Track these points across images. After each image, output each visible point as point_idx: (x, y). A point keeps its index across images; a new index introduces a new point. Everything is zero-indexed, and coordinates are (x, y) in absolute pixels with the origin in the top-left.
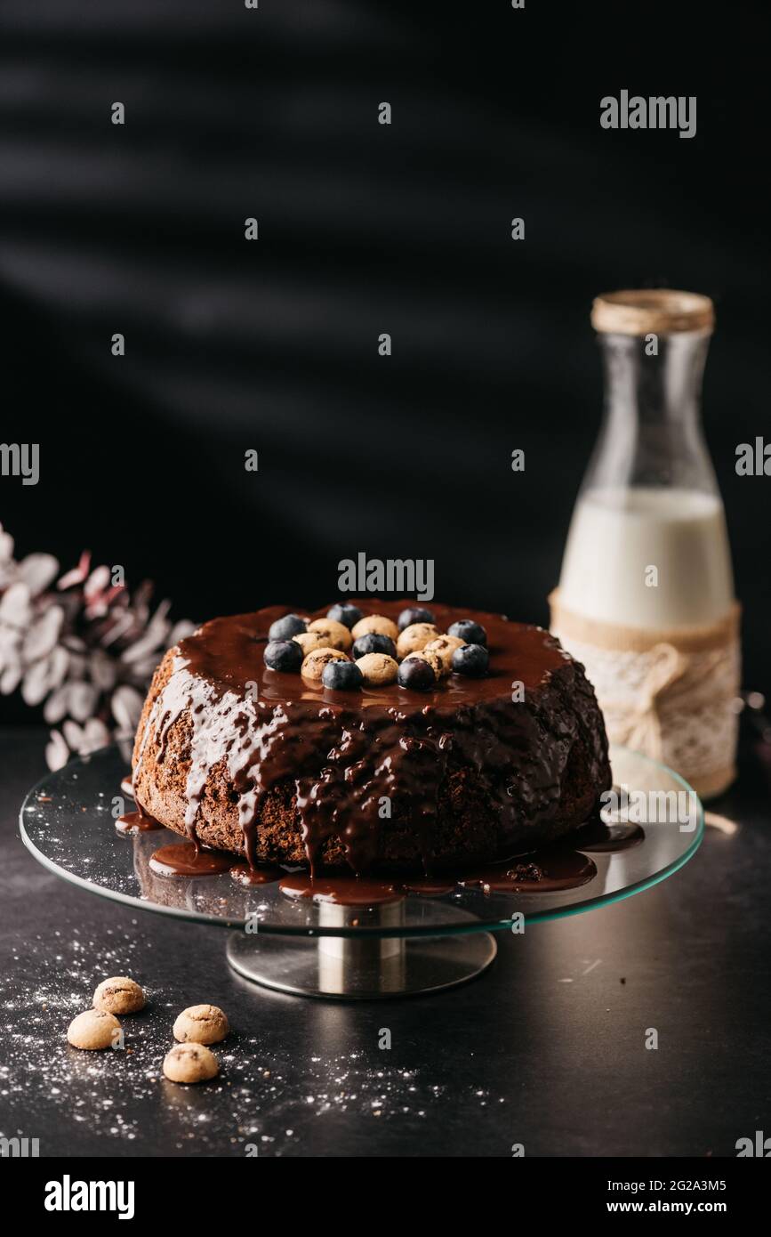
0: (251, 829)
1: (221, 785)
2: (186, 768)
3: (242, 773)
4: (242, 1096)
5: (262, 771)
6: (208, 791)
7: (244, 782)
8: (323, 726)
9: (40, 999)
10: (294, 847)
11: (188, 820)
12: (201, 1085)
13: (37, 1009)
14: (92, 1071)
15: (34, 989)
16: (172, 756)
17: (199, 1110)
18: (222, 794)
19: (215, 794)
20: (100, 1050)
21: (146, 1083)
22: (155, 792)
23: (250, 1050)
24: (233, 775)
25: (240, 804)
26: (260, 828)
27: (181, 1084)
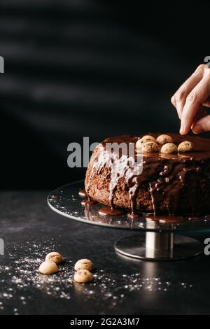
0: (134, 199)
1: (123, 185)
2: (109, 181)
3: (130, 180)
4: (103, 287)
5: (138, 180)
6: (118, 187)
7: (131, 184)
8: (157, 164)
9: (27, 260)
10: (148, 205)
11: (110, 198)
12: (88, 283)
13: (26, 263)
14: (50, 280)
15: (24, 258)
16: (103, 177)
17: (90, 290)
18: (123, 188)
19: (121, 188)
20: (50, 274)
21: (69, 283)
22: (97, 191)
23: (101, 274)
24: (127, 181)
25: (130, 192)
26: (137, 199)
27: (81, 283)
